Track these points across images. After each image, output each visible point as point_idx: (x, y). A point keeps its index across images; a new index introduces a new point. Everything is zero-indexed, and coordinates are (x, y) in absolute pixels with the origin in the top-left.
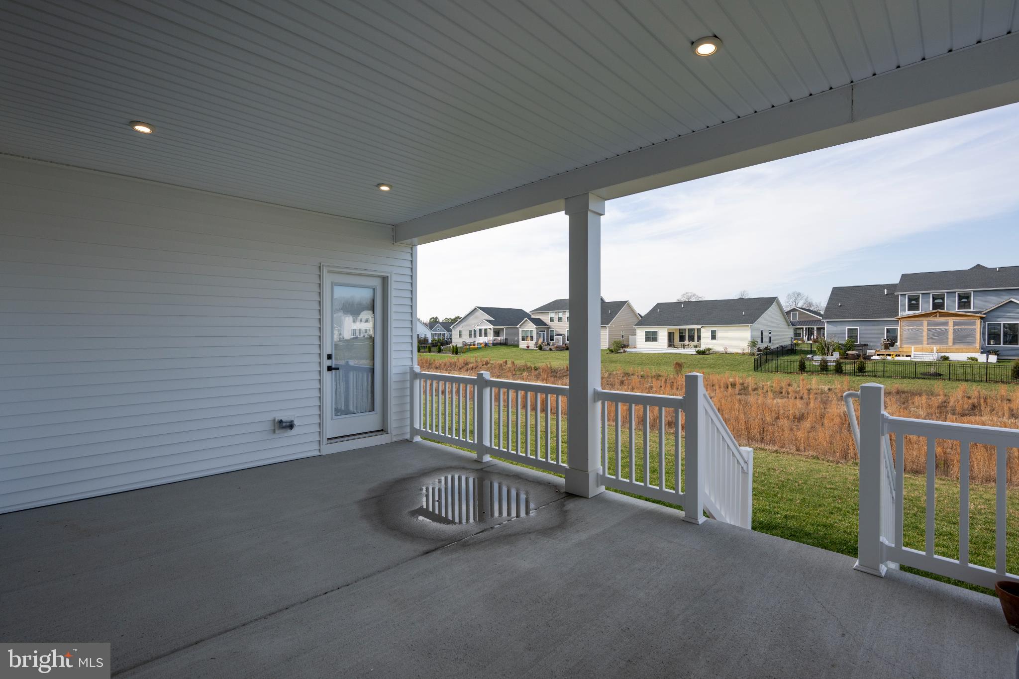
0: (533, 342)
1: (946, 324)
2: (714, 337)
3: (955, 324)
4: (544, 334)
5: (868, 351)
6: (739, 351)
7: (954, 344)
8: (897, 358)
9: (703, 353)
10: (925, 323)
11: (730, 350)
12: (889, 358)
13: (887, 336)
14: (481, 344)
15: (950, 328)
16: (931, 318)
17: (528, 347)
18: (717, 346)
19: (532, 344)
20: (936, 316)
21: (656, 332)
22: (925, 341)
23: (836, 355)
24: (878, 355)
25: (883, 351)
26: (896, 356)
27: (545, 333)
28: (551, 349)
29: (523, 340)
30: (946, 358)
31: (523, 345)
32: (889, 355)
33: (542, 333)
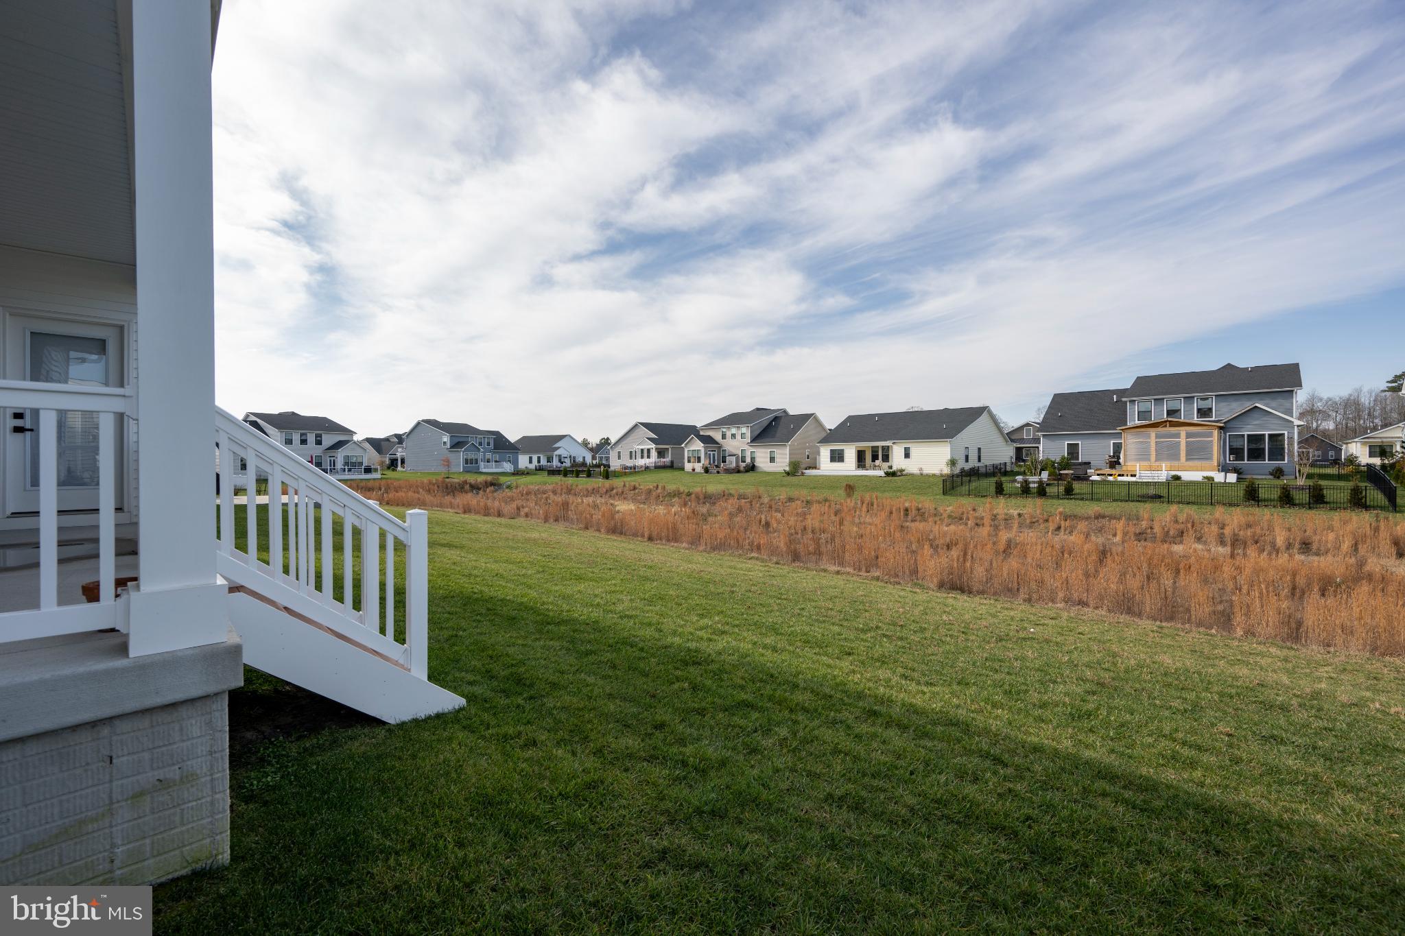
0: (701, 464)
1: (1178, 436)
2: (907, 455)
3: (1188, 435)
4: (714, 454)
5: (1088, 471)
6: (936, 471)
7: (1187, 460)
8: (1120, 479)
9: (894, 474)
10: (1153, 435)
11: (925, 472)
12: (1111, 478)
13: (1114, 453)
14: (642, 467)
15: (1183, 441)
16: (1160, 429)
17: (694, 470)
18: (911, 466)
19: (698, 467)
20: (1166, 426)
21: (843, 450)
22: (1153, 457)
23: (1045, 476)
24: (1098, 475)
25: (1108, 471)
26: (1119, 475)
27: (716, 453)
28: (718, 472)
29: (689, 461)
30: (1177, 478)
31: (688, 467)
32: (1111, 475)
33: (712, 453)
